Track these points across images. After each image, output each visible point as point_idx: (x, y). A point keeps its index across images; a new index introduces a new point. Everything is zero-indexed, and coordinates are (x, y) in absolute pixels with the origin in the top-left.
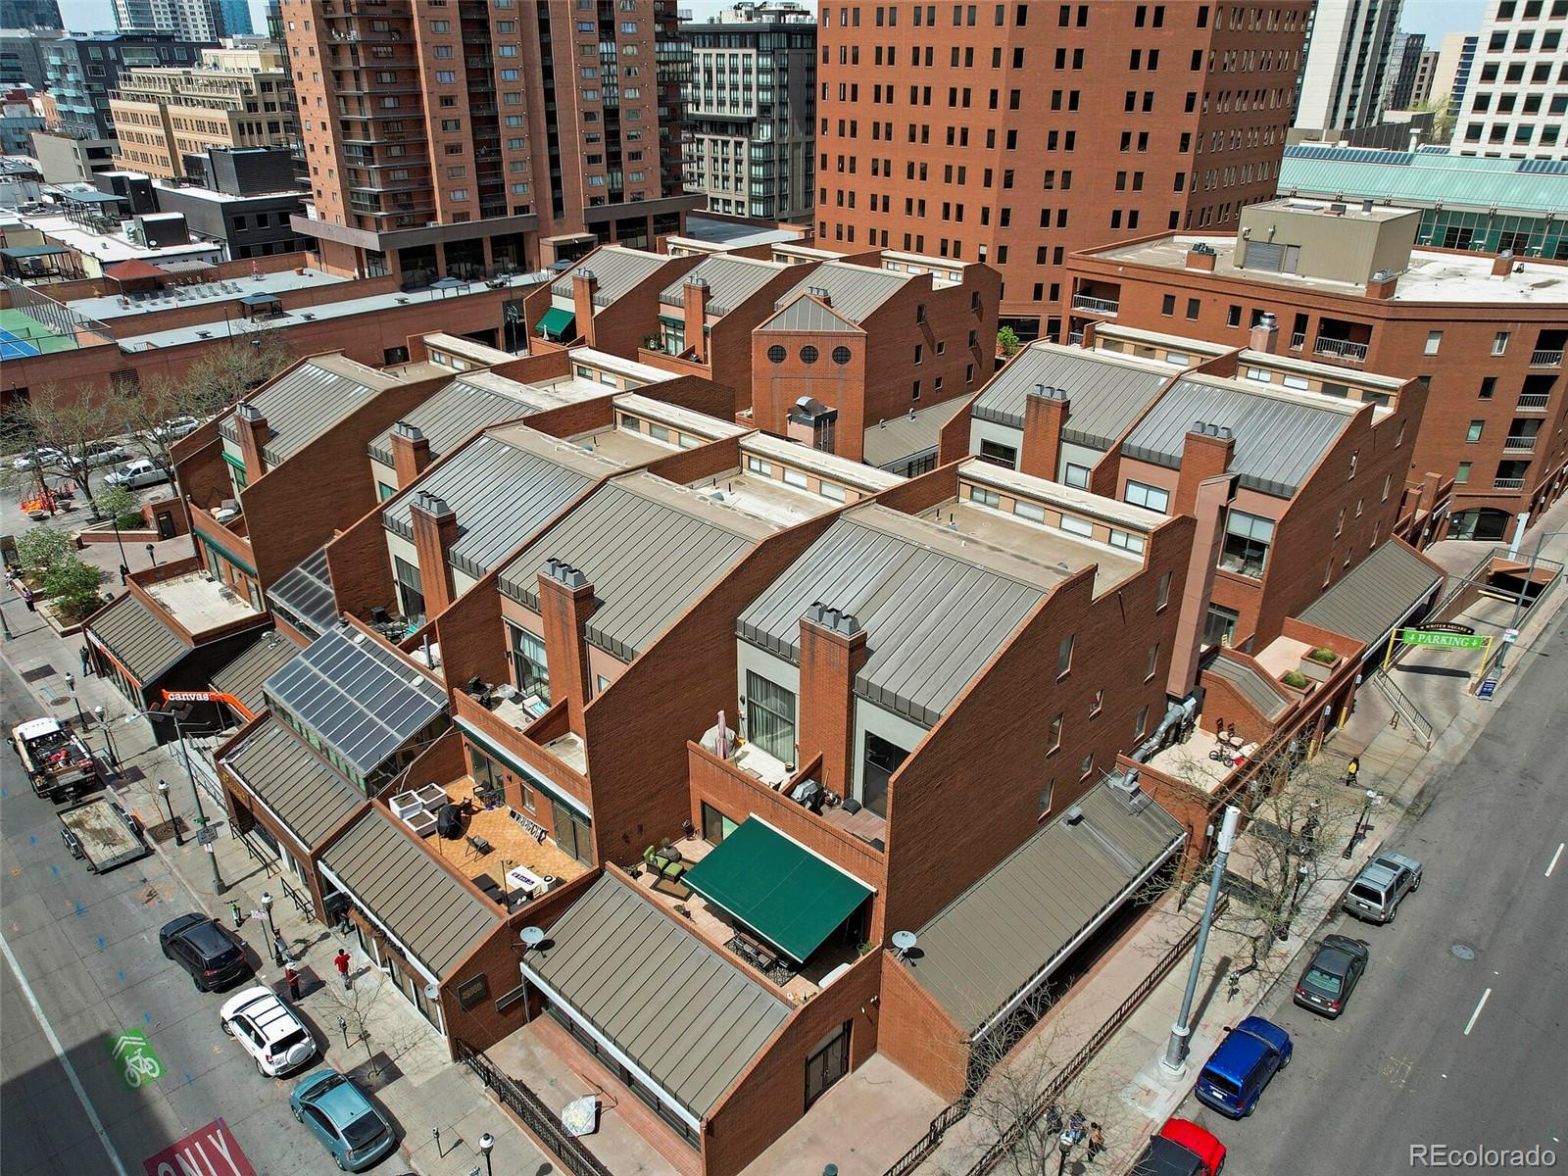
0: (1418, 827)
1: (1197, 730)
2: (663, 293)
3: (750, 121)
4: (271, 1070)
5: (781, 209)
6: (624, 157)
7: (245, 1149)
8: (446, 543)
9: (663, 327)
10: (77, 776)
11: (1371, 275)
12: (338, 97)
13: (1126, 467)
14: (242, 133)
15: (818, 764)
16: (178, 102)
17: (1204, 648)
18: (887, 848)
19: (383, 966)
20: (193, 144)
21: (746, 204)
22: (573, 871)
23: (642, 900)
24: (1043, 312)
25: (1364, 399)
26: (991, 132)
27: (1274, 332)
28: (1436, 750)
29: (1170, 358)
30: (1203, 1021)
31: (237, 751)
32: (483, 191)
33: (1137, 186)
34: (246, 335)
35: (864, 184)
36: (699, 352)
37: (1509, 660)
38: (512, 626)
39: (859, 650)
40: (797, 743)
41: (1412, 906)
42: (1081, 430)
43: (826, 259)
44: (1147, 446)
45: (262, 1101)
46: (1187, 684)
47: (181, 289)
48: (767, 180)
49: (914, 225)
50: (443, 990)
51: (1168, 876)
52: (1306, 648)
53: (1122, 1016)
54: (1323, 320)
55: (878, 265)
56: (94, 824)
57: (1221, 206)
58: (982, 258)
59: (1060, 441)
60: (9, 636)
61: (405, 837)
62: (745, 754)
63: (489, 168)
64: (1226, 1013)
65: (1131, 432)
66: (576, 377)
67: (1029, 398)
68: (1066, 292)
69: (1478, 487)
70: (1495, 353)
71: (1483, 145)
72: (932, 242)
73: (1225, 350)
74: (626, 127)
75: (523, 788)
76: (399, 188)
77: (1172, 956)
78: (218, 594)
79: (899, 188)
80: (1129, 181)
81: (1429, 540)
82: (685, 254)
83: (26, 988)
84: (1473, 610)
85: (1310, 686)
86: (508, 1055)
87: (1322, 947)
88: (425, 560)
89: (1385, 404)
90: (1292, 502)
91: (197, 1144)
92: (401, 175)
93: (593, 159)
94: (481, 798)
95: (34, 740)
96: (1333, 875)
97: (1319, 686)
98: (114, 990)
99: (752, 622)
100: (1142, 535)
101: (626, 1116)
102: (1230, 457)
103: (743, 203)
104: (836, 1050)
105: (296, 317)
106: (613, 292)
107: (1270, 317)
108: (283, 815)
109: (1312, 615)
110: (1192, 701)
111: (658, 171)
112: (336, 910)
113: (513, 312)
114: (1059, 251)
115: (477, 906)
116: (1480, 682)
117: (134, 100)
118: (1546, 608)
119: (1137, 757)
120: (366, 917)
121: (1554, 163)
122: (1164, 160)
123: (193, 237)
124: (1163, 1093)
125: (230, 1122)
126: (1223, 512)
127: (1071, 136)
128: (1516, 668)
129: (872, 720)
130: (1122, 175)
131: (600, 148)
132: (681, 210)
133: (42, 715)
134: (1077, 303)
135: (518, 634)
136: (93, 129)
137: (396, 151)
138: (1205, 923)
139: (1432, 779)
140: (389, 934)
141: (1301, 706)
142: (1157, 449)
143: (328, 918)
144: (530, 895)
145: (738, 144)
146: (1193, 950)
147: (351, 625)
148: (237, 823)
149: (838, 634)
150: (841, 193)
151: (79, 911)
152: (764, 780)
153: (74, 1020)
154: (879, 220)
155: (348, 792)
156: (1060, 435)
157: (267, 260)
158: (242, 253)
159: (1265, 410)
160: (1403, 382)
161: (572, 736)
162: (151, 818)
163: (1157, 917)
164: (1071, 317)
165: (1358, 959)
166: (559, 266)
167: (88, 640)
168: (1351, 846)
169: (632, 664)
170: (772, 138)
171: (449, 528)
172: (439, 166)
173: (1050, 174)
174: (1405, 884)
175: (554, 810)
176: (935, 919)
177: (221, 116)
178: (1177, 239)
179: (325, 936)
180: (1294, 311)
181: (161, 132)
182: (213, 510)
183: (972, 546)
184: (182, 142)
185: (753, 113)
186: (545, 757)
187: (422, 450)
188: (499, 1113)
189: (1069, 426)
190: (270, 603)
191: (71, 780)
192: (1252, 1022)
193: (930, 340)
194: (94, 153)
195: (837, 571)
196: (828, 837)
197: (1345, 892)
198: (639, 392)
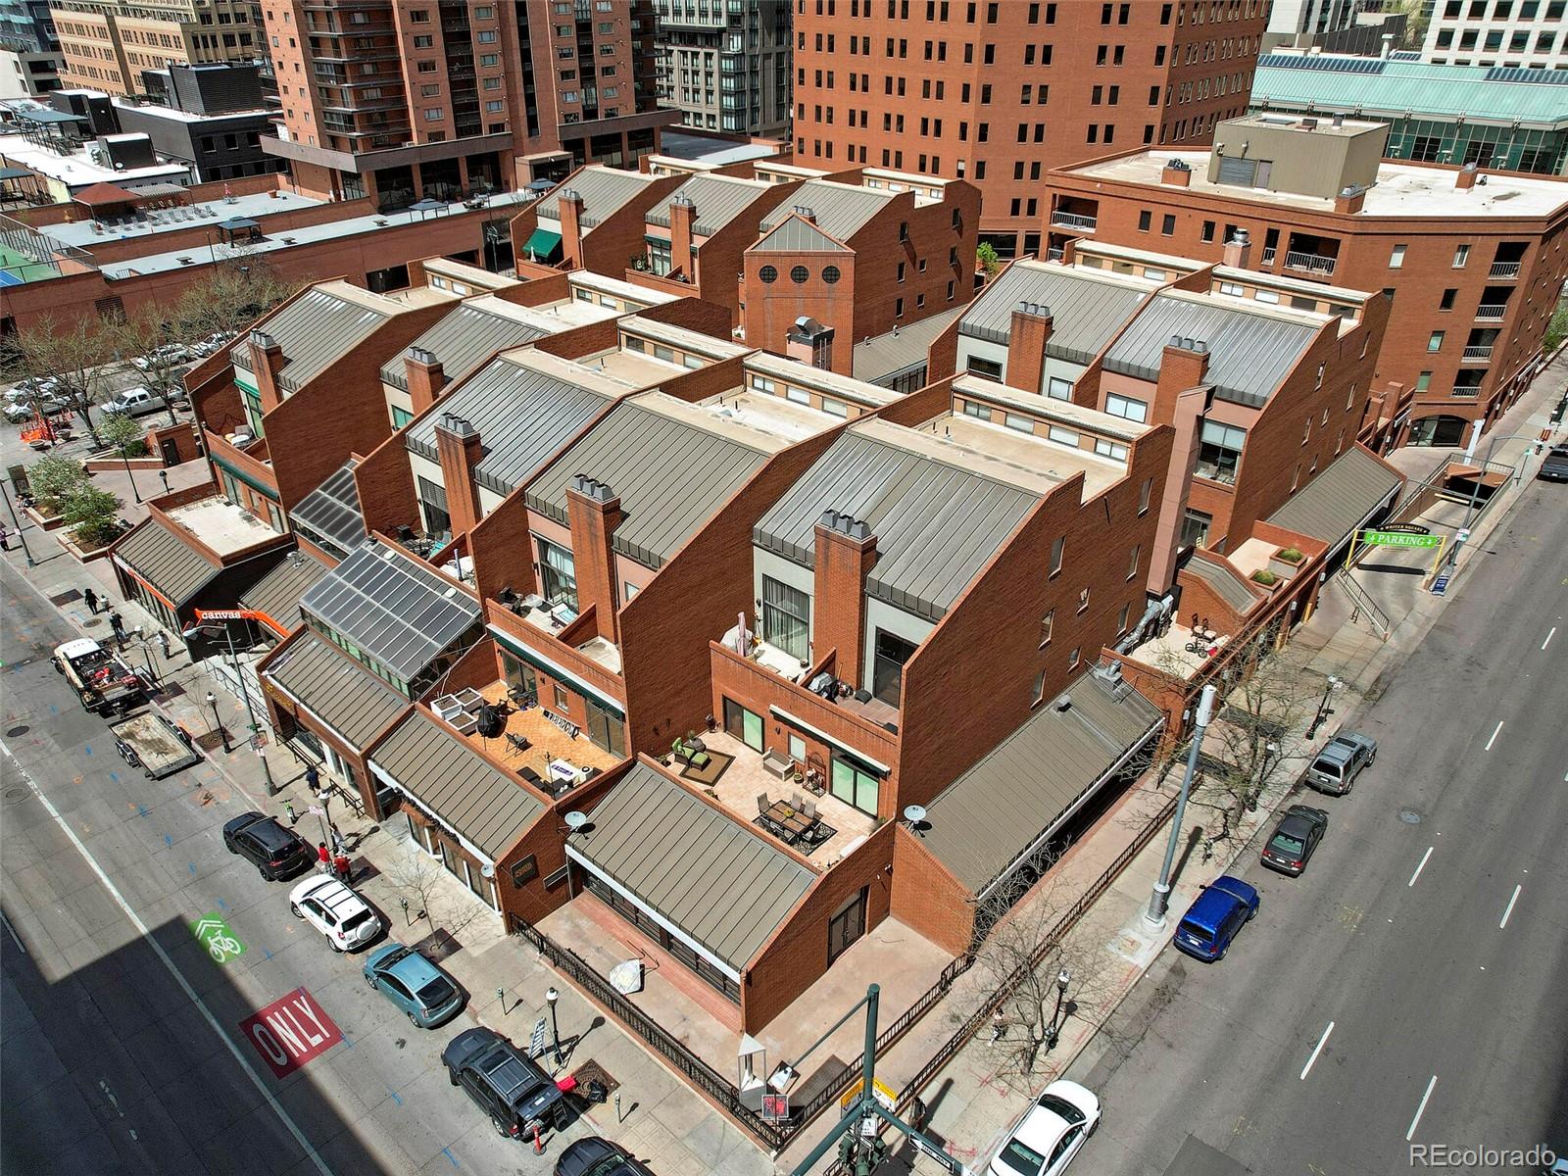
0: (1374, 710)
1: (1174, 625)
2: (649, 214)
3: (721, 31)
4: (343, 945)
5: (753, 122)
6: (598, 73)
7: (328, 1011)
8: (472, 462)
9: (649, 247)
10: (122, 691)
11: (1340, 190)
12: (306, 12)
13: (1107, 380)
14: (197, 46)
15: (832, 659)
16: (125, 13)
17: (1180, 550)
18: (900, 730)
19: (435, 853)
20: (145, 58)
21: (718, 118)
22: (608, 763)
23: (675, 786)
24: (1021, 227)
25: (1331, 312)
26: (969, 47)
27: (1247, 247)
28: (1392, 641)
29: (1148, 274)
30: (1180, 881)
31: (279, 663)
32: (457, 109)
33: (1113, 100)
34: (230, 260)
35: (842, 99)
36: (686, 272)
37: (1461, 557)
38: (539, 539)
39: (870, 553)
40: (812, 640)
41: (1367, 779)
42: (1064, 345)
43: (808, 177)
44: (1127, 360)
45: (337, 972)
46: (1165, 583)
47: (152, 213)
48: (738, 93)
49: (893, 141)
50: (498, 869)
51: (1149, 754)
52: (1274, 549)
53: (1108, 880)
54: (1293, 235)
55: (860, 182)
56: (144, 735)
57: (1195, 119)
58: (960, 173)
59: (1044, 356)
60: (31, 561)
61: (449, 736)
62: (762, 652)
63: (463, 86)
64: (1200, 874)
65: (1111, 347)
66: (575, 300)
67: (1014, 315)
68: (1045, 207)
69: (1436, 396)
70: (1456, 265)
71: (1454, 52)
72: (911, 158)
73: (1199, 265)
74: (598, 41)
75: (555, 688)
76: (374, 108)
77: (1152, 827)
78: (239, 518)
79: (877, 103)
80: (1105, 96)
81: (1390, 446)
82: (668, 174)
83: (106, 881)
84: (1429, 513)
85: (1279, 583)
86: (556, 926)
87: (1288, 816)
88: (451, 480)
89: (1351, 316)
90: (1263, 411)
91: (284, 1008)
92: (375, 94)
93: (566, 75)
94: (515, 700)
95: (77, 658)
96: (1295, 754)
97: (1286, 583)
98: (188, 881)
99: (768, 530)
100: (1125, 444)
101: (668, 976)
102: (1205, 370)
103: (714, 116)
104: (854, 914)
105: (276, 241)
106: (599, 212)
107: (1243, 233)
108: (330, 720)
109: (1281, 518)
110: (1170, 598)
111: (632, 85)
112: (387, 804)
113: (493, 232)
114: (1036, 166)
115: (522, 795)
116: (1433, 579)
117: (77, 10)
118: (1497, 509)
119: (1119, 650)
120: (418, 809)
121: (1521, 71)
122: (1140, 74)
123: (159, 159)
124: (1146, 944)
125: (310, 989)
126: (1201, 421)
127: (1048, 50)
128: (1468, 565)
129: (883, 617)
130: (1098, 89)
131: (573, 64)
132: (656, 126)
133: (77, 636)
134: (1055, 219)
135: (544, 545)
136: (33, 40)
137: (368, 69)
138: (1183, 797)
139: (1387, 668)
140: (443, 822)
141: (1270, 601)
142: (1136, 362)
143: (378, 812)
144: (570, 784)
145: (708, 56)
146: (1171, 822)
147: (379, 542)
148: (280, 730)
149: (851, 539)
150: (818, 108)
151: (143, 813)
152: (783, 675)
153: (156, 907)
154: (857, 136)
155: (390, 698)
156: (1044, 350)
157: (238, 183)
158: (212, 175)
159: (1238, 324)
160: (1367, 295)
161: (600, 639)
162: (198, 728)
163: (1138, 794)
164: (1050, 233)
165: (1318, 825)
166: (537, 185)
167: (114, 564)
168: (1314, 728)
169: (660, 571)
170: (743, 48)
171: (474, 449)
172: (412, 84)
173: (1027, 89)
174: (1361, 759)
175: (588, 708)
176: (941, 796)
177: (174, 28)
178: (1151, 153)
179: (375, 830)
180: (1267, 225)
181: (110, 45)
182: (228, 436)
183: (970, 455)
184: (133, 56)
185: (723, 23)
186: (579, 659)
187: (437, 374)
188: (553, 975)
189: (1052, 341)
190: (292, 524)
191: (116, 696)
192: (1225, 881)
193: (913, 258)
194: (36, 67)
195: (845, 482)
196: (844, 722)
197: (1309, 768)
198: (641, 314)
